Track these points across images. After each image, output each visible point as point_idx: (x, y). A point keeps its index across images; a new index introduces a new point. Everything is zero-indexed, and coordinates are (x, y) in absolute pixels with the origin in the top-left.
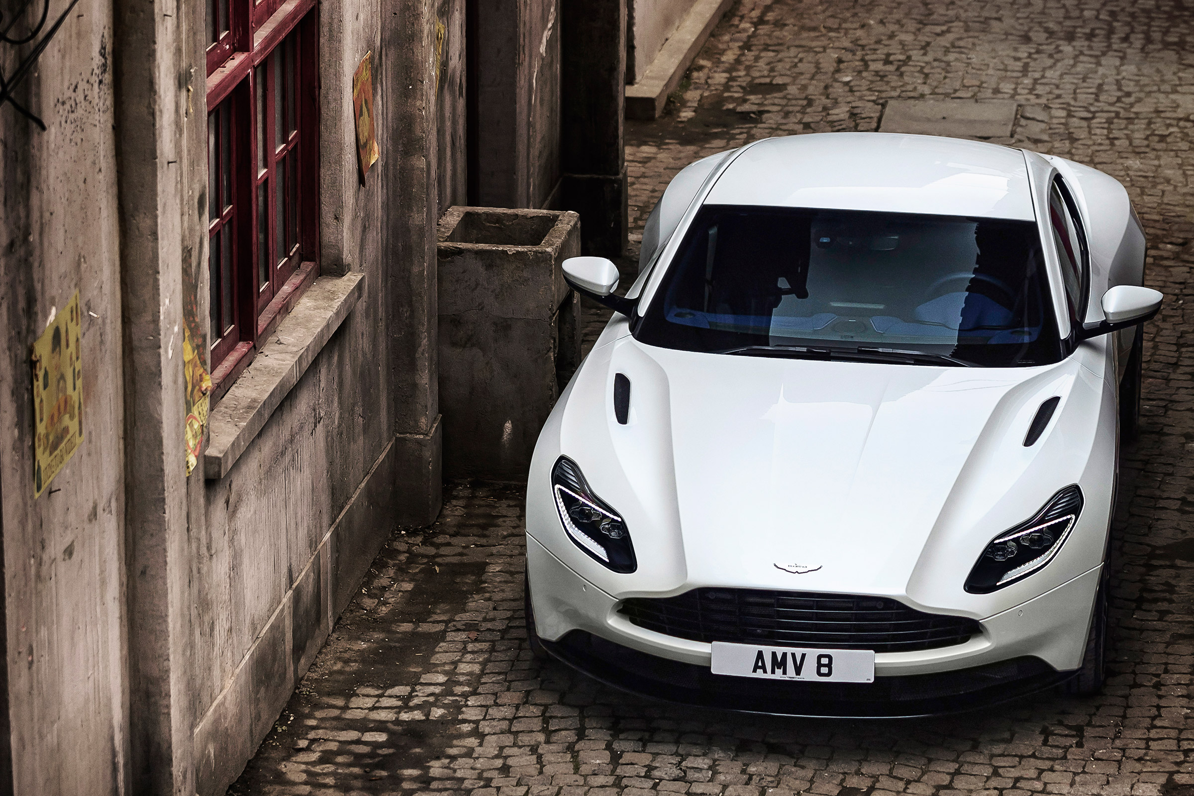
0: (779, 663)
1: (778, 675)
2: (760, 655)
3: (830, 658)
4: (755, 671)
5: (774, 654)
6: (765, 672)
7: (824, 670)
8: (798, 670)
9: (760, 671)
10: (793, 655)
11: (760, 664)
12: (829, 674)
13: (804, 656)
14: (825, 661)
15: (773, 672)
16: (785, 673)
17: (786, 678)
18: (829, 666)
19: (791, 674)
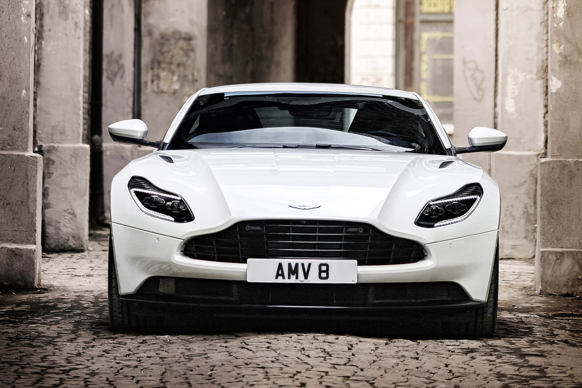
0: (293, 271)
1: (293, 280)
2: (280, 266)
3: (327, 265)
4: (277, 278)
5: (290, 265)
6: (284, 278)
7: (324, 275)
8: (306, 275)
9: (280, 278)
10: (303, 265)
11: (280, 273)
12: (327, 278)
13: (310, 265)
14: (324, 268)
15: (289, 278)
16: (297, 278)
17: (298, 281)
18: (327, 272)
19: (301, 279)
